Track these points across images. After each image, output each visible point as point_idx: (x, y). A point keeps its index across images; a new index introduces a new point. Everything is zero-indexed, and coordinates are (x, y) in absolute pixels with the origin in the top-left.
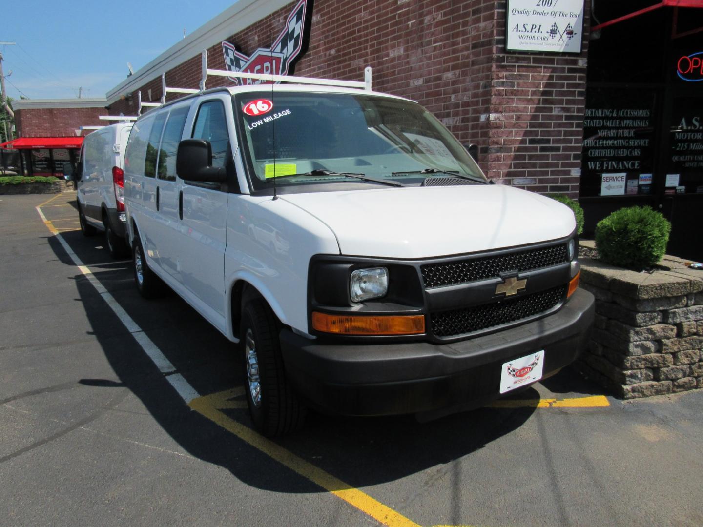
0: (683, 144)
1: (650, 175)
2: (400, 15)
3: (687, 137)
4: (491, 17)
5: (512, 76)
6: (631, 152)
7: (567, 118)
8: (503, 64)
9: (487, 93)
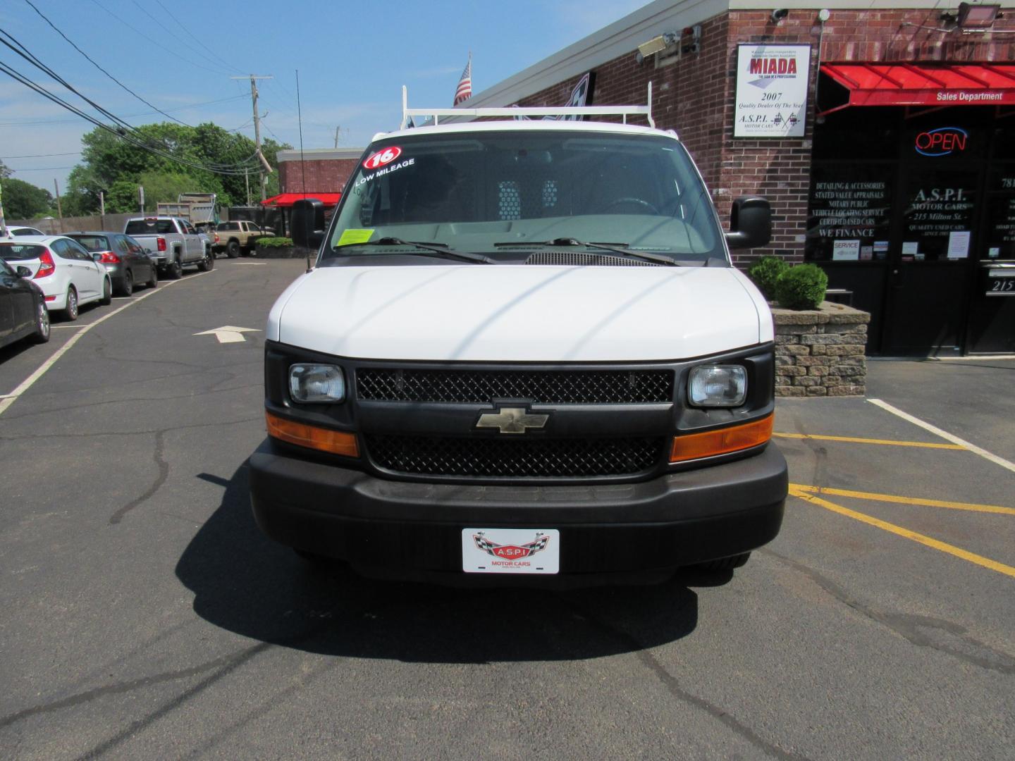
0: (921, 215)
1: (887, 243)
2: (661, 100)
3: (926, 207)
4: (721, 111)
5: (740, 158)
6: (864, 222)
7: (792, 191)
8: (731, 148)
9: (718, 172)
